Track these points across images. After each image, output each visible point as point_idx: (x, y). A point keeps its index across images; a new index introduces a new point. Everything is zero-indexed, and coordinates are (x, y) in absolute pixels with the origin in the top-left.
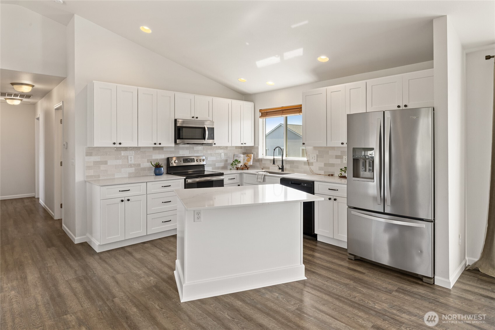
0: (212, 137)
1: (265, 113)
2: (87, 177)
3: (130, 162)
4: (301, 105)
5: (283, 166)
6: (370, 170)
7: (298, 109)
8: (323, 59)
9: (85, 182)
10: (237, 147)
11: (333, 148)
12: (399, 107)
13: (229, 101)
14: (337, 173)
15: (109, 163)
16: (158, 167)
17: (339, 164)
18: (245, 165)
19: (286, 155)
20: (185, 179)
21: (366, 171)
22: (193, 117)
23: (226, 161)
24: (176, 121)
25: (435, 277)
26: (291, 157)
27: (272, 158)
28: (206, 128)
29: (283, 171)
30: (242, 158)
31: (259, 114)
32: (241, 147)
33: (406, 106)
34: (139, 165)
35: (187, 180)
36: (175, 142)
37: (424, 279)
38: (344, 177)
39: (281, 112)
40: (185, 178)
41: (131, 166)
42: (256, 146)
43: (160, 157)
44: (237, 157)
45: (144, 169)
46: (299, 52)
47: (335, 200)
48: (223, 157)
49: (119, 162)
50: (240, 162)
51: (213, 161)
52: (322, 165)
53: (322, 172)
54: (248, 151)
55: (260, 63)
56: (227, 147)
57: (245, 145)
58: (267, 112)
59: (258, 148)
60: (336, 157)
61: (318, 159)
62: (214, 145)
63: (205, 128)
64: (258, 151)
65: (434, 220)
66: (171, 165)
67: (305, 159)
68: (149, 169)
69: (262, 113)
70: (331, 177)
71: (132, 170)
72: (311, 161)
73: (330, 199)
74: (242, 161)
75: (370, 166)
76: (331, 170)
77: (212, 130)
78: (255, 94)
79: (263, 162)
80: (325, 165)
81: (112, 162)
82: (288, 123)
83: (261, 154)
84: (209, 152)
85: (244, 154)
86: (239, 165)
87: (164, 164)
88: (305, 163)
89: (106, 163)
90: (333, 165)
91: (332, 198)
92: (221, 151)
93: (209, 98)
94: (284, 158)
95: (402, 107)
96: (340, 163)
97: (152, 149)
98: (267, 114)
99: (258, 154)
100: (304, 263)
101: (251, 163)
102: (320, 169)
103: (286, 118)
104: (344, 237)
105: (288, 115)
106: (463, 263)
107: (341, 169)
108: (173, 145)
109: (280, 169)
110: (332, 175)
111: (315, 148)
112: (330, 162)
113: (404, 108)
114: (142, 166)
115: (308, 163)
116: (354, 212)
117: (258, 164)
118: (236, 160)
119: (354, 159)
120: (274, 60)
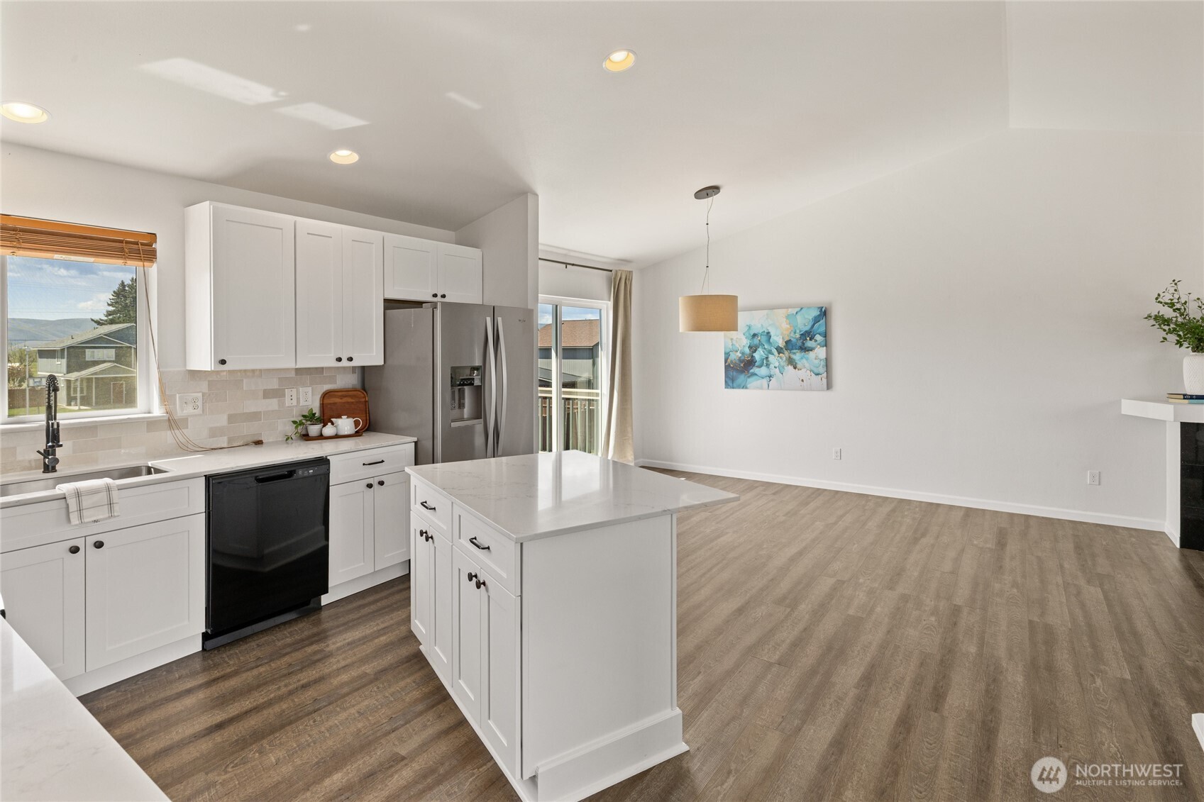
12: (435, 295)
14: (273, 435)
17: (273, 411)
33: (444, 296)
47: (381, 484)
52: (222, 420)
53: (223, 442)
60: (264, 395)
61: (207, 406)
72: (180, 413)
73: (370, 486)
76: (251, 430)
90: (254, 417)
91: (375, 481)
96: (276, 407)
102: (216, 433)
110: (259, 443)
112: (247, 411)
115: (170, 422)
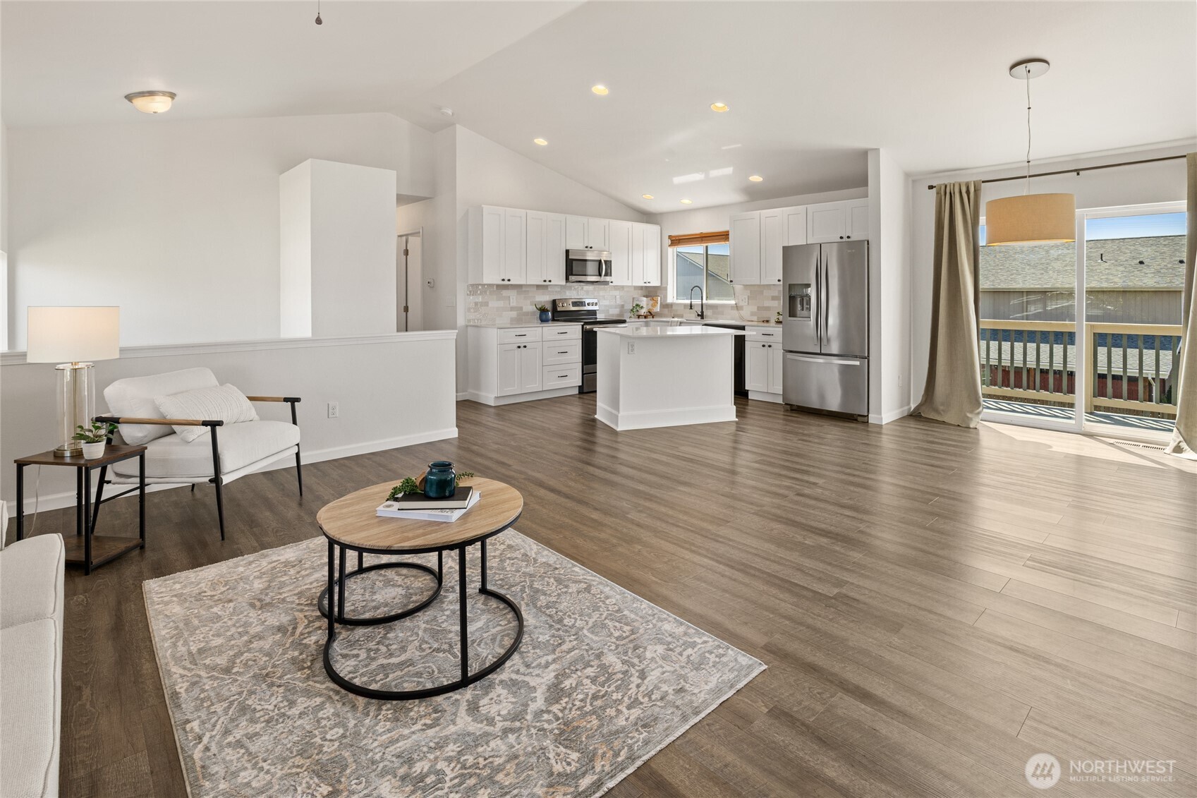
0: (608, 273)
1: (676, 241)
2: (469, 321)
3: (511, 304)
4: (728, 232)
5: (702, 312)
6: (807, 308)
7: (724, 236)
8: (756, 179)
9: (467, 326)
10: (636, 288)
11: (768, 286)
12: (841, 238)
13: (629, 224)
14: (773, 319)
15: (491, 305)
16: (543, 311)
17: (775, 307)
18: (649, 312)
19: (707, 297)
20: (583, 326)
21: (803, 310)
22: (586, 247)
23: (623, 306)
24: (567, 252)
25: (870, 415)
26: (714, 299)
27: (688, 302)
28: (603, 261)
29: (702, 318)
30: (644, 302)
31: (668, 242)
32: (641, 288)
33: (848, 237)
34: (521, 308)
35: (585, 326)
36: (567, 279)
37: (859, 419)
38: (781, 322)
39: (700, 239)
40: (582, 323)
41: (512, 309)
42: (664, 286)
43: (545, 299)
44: (638, 300)
45: (527, 314)
46: (729, 171)
47: (770, 346)
48: (619, 302)
49: (501, 304)
50: (642, 307)
51: (606, 306)
52: (755, 309)
53: (755, 318)
54: (651, 292)
55: (677, 180)
56: (623, 287)
57: (648, 285)
58: (680, 240)
59: (666, 289)
60: (772, 298)
61: (750, 301)
62: (611, 284)
63: (600, 261)
64: (667, 293)
65: (869, 356)
66: (559, 309)
67: (733, 302)
68: (533, 313)
69: (671, 241)
70: (765, 324)
71: (514, 314)
72: (741, 304)
73: (764, 346)
74: (645, 306)
75: (807, 304)
76: (766, 315)
77: (608, 263)
78: (662, 214)
79: (674, 308)
80: (759, 308)
81: (494, 303)
82: (709, 253)
83: (671, 297)
84: (602, 293)
85: (646, 296)
86: (643, 312)
87: (549, 307)
88: (732, 307)
89: (486, 304)
90: (768, 309)
91: (767, 345)
92: (617, 293)
93: (606, 221)
94: (704, 301)
95: (845, 239)
96: (775, 304)
97: (535, 289)
98: (679, 243)
99: (666, 297)
100: (735, 404)
101: (657, 309)
102: (753, 314)
103: (707, 247)
104: (779, 389)
105: (709, 244)
106: (906, 408)
107: (778, 313)
108: (563, 282)
109: (698, 315)
110: (767, 321)
111: (746, 286)
112: (765, 305)
113: (847, 240)
114: (524, 310)
115: (737, 307)
116: (790, 356)
117: (666, 311)
118: (637, 305)
119: (790, 297)
120: (698, 177)
